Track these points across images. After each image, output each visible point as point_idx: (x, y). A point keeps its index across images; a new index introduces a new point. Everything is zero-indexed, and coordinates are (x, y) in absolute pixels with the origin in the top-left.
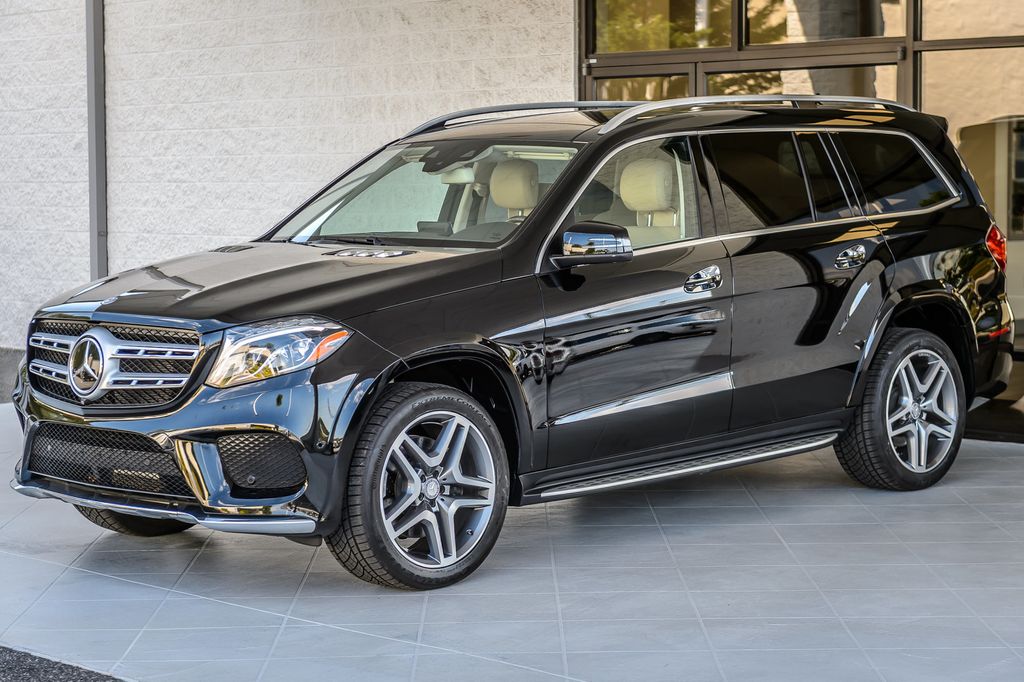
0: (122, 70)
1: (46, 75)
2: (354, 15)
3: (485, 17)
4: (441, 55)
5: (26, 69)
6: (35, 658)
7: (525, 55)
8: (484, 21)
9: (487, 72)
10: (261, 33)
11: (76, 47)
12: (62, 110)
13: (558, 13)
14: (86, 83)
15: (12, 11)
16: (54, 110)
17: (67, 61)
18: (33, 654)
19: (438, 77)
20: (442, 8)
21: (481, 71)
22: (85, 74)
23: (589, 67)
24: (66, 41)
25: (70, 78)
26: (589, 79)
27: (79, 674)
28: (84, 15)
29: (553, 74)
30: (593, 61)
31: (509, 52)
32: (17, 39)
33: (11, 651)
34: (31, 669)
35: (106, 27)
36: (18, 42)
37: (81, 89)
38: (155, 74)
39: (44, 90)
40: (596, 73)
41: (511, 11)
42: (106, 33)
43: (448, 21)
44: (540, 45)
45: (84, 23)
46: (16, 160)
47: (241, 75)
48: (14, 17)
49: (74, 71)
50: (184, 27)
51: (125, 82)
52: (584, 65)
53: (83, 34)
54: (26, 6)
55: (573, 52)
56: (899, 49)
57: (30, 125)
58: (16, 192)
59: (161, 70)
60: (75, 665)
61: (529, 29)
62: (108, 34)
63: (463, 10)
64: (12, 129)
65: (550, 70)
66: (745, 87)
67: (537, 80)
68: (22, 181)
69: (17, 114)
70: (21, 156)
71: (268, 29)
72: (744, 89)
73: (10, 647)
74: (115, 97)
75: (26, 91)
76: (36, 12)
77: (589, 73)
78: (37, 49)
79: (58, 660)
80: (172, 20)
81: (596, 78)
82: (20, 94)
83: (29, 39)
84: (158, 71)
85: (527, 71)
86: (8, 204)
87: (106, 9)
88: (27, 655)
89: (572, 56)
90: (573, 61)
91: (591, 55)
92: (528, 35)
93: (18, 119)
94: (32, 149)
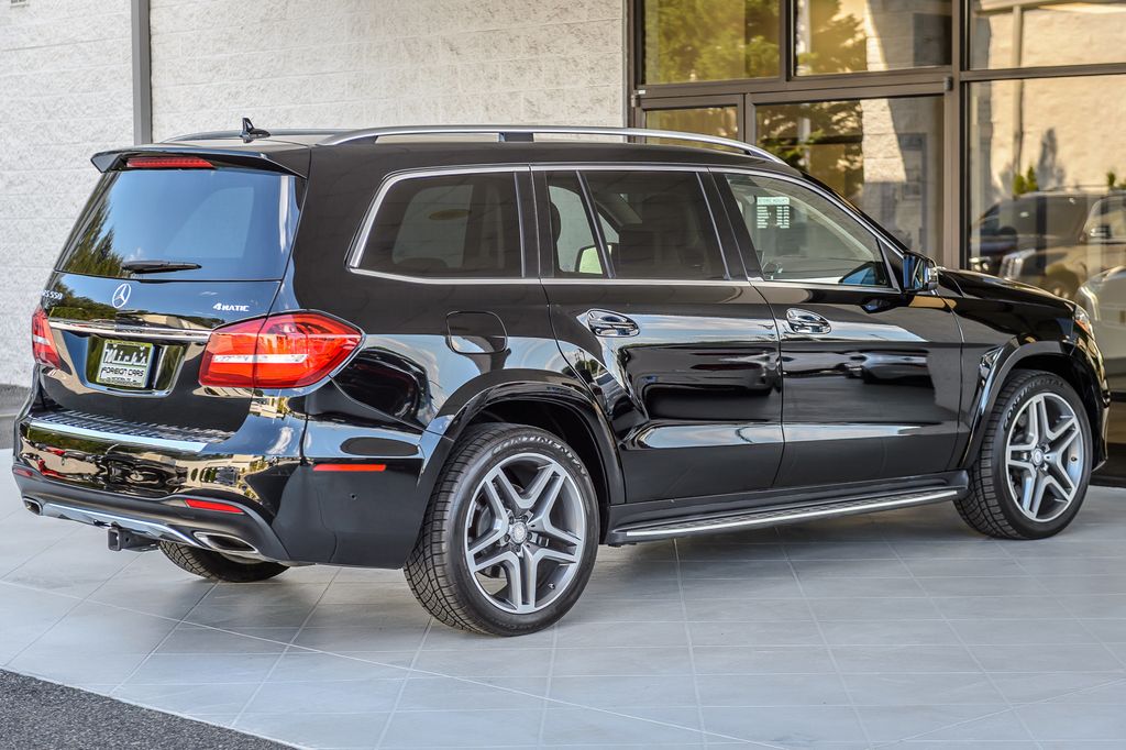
0: (169, 102)
1: (92, 107)
2: (402, 45)
3: (534, 47)
4: (489, 87)
5: (72, 101)
6: (40, 681)
7: (573, 86)
8: (533, 51)
9: (535, 103)
10: (309, 64)
11: (122, 78)
12: (108, 143)
13: (606, 43)
14: (132, 116)
15: (57, 41)
16: (99, 144)
17: (113, 93)
18: (38, 678)
19: (487, 109)
20: (491, 38)
21: (530, 102)
22: (132, 106)
23: (638, 98)
24: (112, 72)
25: (116, 110)
26: (638, 111)
27: (79, 696)
28: (130, 46)
29: (602, 106)
30: (642, 92)
31: (558, 83)
32: (62, 70)
33: (17, 675)
34: (34, 691)
35: (153, 58)
36: (63, 73)
37: (128, 122)
38: (203, 106)
39: (90, 123)
40: (645, 105)
41: (559, 41)
42: (153, 64)
43: (496, 51)
44: (589, 76)
45: (130, 54)
46: (62, 196)
47: (288, 107)
48: (60, 47)
49: (120, 104)
50: (231, 58)
51: (172, 115)
52: (633, 96)
53: (130, 65)
54: (73, 35)
55: (621, 83)
56: (946, 79)
57: (76, 159)
58: (61, 228)
59: (209, 102)
60: (76, 687)
61: (578, 60)
62: (155, 64)
63: (511, 40)
64: (58, 163)
65: (599, 101)
66: (854, 113)
67: (585, 112)
68: (68, 217)
69: (63, 148)
70: (67, 192)
71: (315, 60)
72: (852, 116)
73: (16, 672)
74: (162, 130)
75: (72, 124)
76: (82, 42)
77: (639, 104)
78: (83, 81)
79: (60, 683)
80: (220, 50)
81: (645, 110)
82: (66, 127)
83: (75, 70)
84: (205, 103)
85: (576, 102)
86: (54, 241)
87: (153, 39)
88: (32, 679)
89: (621, 88)
90: (621, 92)
91: (640, 86)
92: (576, 66)
93: (64, 152)
94: (78, 184)
